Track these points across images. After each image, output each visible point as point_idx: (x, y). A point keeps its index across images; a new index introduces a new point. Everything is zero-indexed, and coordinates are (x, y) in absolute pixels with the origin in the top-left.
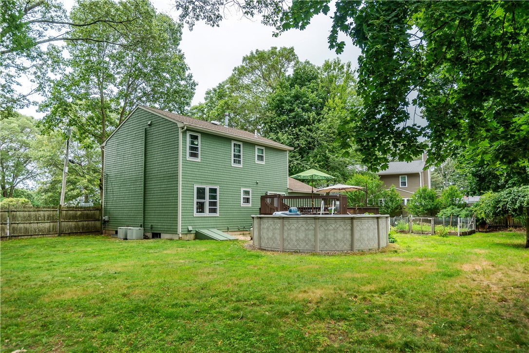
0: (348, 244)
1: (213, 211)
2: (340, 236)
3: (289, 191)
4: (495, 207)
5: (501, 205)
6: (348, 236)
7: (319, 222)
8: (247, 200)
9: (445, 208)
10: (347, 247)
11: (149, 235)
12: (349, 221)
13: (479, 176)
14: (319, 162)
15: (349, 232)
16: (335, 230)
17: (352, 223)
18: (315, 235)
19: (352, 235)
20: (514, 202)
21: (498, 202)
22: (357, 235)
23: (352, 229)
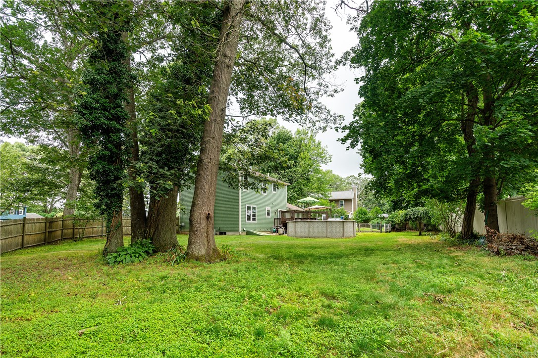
0: (342, 234)
1: (254, 219)
2: (338, 230)
3: (288, 209)
4: (405, 217)
5: (408, 216)
6: (342, 230)
7: (328, 223)
8: (268, 214)
9: (373, 219)
10: (341, 235)
11: (218, 233)
12: (342, 223)
13: (394, 202)
14: (296, 192)
15: (342, 228)
16: (336, 227)
17: (343, 224)
18: (327, 230)
19: (343, 230)
20: (414, 215)
21: (407, 215)
22: (345, 230)
23: (343, 227)
